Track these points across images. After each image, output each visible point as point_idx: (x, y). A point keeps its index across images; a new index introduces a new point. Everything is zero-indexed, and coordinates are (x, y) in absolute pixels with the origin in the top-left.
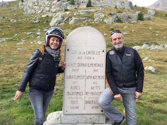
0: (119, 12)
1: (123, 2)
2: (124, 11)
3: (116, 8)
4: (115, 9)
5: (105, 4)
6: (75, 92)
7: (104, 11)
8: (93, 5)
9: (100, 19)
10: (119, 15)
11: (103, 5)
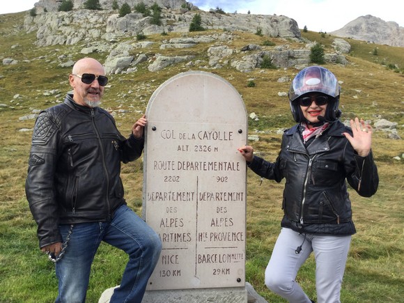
0: (267, 44)
1: (276, 21)
2: (278, 42)
3: (259, 33)
4: (258, 37)
5: (233, 25)
6: (172, 234)
7: (231, 41)
8: (204, 27)
9: (223, 60)
10: (268, 50)
11: (228, 26)
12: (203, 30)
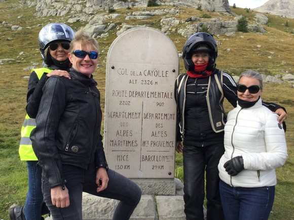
0: (205, 16)
2: (213, 15)
4: (199, 11)
5: (180, 2)
6: (124, 141)
7: (178, 14)
8: (159, 3)
9: (172, 28)
10: (205, 21)
11: (176, 3)
12: (158, 5)
